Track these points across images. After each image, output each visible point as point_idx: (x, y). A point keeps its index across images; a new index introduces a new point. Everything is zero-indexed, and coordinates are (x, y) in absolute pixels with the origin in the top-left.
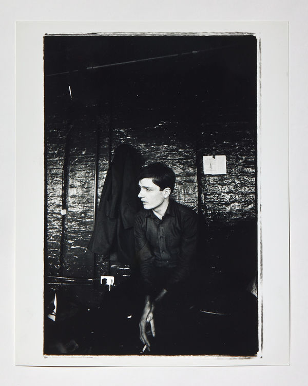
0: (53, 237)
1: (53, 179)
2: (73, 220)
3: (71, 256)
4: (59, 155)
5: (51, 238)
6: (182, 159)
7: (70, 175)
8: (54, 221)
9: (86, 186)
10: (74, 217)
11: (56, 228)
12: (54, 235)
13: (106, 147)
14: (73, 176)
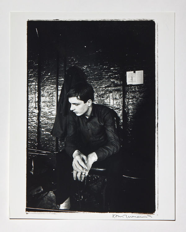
0: (33, 126)
1: (32, 91)
2: (44, 117)
3: (43, 138)
4: (34, 76)
5: (32, 127)
6: (112, 75)
7: (42, 89)
8: (33, 117)
9: (51, 95)
10: (44, 114)
11: (34, 121)
12: (33, 125)
13: (62, 69)
14: (43, 89)
